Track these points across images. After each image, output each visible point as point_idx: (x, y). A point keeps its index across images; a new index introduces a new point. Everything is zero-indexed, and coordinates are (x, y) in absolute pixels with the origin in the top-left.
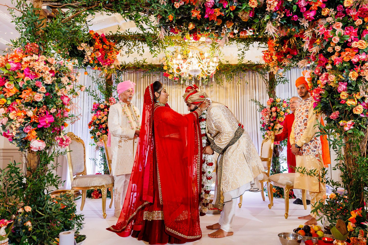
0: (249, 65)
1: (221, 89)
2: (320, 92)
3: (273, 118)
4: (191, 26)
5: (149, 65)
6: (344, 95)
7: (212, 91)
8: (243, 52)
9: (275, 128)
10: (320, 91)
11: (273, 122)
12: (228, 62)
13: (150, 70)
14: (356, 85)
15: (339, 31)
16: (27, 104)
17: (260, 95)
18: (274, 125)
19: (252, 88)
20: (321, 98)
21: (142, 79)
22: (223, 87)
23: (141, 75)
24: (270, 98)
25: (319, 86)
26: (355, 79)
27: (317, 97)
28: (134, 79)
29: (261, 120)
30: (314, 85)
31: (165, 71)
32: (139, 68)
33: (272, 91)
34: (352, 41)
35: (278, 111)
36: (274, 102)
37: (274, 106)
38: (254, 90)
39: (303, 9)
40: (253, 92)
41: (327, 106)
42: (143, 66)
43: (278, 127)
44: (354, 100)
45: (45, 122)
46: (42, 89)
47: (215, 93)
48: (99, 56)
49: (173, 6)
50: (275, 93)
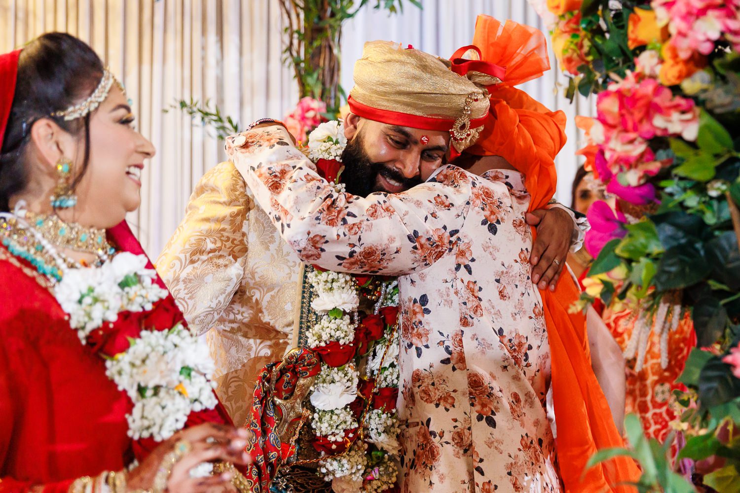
2: (659, 122)
10: (658, 109)
17: (247, 74)
19: (197, 25)
20: (653, 181)
24: (303, 95)
25: (646, 62)
27: (627, 163)
30: (596, 49)
33: (319, 50)
38: (212, 37)
40: (204, 48)
41: (710, 253)
50: (334, 69)
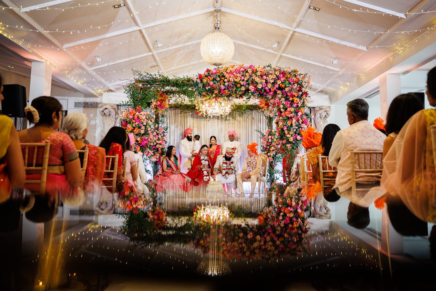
0: (254, 106)
1: (236, 122)
3: (269, 143)
4: (214, 96)
5: (186, 105)
6: (286, 132)
7: (229, 123)
8: (246, 102)
9: (270, 150)
11: (269, 146)
12: (240, 104)
13: (186, 108)
14: (290, 128)
15: (284, 102)
16: (137, 135)
18: (270, 148)
21: (179, 115)
22: (237, 121)
23: (178, 111)
24: (268, 129)
26: (290, 125)
28: (174, 114)
29: (262, 144)
31: (197, 110)
32: (178, 107)
33: (270, 124)
34: (288, 108)
35: (272, 138)
36: (271, 132)
37: (271, 135)
39: (267, 91)
42: (181, 105)
43: (272, 149)
44: (290, 135)
45: (144, 143)
46: (143, 128)
47: (231, 125)
48: (159, 104)
49: (205, 89)
50: (272, 126)
